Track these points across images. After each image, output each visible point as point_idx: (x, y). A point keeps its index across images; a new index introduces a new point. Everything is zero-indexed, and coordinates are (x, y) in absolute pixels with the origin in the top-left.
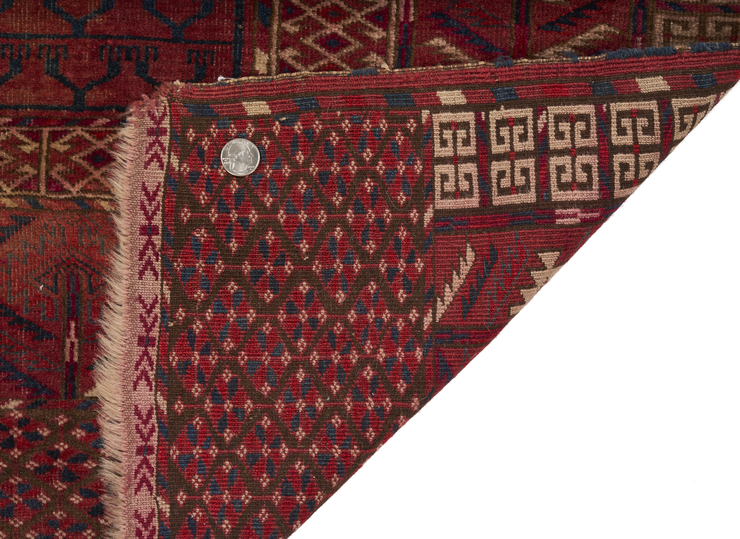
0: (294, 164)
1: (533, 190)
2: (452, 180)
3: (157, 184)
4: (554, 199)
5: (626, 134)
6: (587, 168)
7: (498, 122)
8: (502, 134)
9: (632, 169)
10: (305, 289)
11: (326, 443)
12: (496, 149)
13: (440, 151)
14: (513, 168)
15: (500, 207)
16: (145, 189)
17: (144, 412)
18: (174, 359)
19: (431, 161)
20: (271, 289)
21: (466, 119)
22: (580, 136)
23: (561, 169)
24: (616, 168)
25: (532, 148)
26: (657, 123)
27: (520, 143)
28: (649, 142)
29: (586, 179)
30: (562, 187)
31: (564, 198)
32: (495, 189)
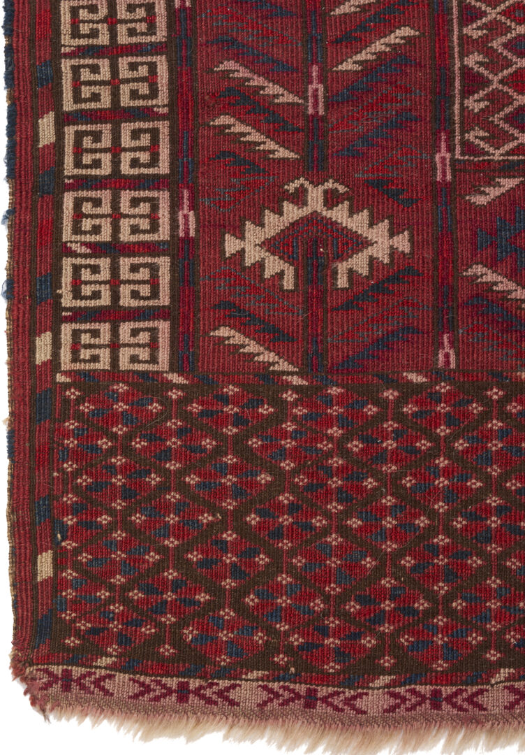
0: (112, 527)
1: (156, 260)
2: (137, 351)
3: (132, 682)
4: (167, 238)
5: (100, 160)
6: (135, 202)
7: (75, 298)
8: (89, 293)
9: (138, 154)
10: (254, 519)
11: (434, 493)
12: (105, 300)
13: (104, 364)
14: (129, 282)
15: (172, 297)
16: (136, 696)
17: (392, 701)
18: (332, 667)
19: (115, 374)
20: (255, 557)
21: (69, 333)
22: (99, 208)
23: (135, 230)
24: (136, 171)
25: (108, 260)
26: (89, 128)
27: (102, 273)
28: (109, 137)
29: (147, 204)
30: (154, 228)
31: (167, 227)
32: (151, 303)
